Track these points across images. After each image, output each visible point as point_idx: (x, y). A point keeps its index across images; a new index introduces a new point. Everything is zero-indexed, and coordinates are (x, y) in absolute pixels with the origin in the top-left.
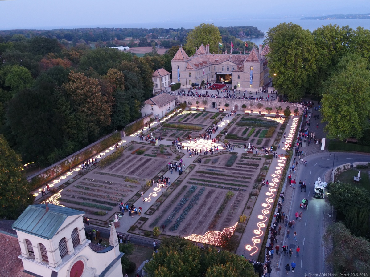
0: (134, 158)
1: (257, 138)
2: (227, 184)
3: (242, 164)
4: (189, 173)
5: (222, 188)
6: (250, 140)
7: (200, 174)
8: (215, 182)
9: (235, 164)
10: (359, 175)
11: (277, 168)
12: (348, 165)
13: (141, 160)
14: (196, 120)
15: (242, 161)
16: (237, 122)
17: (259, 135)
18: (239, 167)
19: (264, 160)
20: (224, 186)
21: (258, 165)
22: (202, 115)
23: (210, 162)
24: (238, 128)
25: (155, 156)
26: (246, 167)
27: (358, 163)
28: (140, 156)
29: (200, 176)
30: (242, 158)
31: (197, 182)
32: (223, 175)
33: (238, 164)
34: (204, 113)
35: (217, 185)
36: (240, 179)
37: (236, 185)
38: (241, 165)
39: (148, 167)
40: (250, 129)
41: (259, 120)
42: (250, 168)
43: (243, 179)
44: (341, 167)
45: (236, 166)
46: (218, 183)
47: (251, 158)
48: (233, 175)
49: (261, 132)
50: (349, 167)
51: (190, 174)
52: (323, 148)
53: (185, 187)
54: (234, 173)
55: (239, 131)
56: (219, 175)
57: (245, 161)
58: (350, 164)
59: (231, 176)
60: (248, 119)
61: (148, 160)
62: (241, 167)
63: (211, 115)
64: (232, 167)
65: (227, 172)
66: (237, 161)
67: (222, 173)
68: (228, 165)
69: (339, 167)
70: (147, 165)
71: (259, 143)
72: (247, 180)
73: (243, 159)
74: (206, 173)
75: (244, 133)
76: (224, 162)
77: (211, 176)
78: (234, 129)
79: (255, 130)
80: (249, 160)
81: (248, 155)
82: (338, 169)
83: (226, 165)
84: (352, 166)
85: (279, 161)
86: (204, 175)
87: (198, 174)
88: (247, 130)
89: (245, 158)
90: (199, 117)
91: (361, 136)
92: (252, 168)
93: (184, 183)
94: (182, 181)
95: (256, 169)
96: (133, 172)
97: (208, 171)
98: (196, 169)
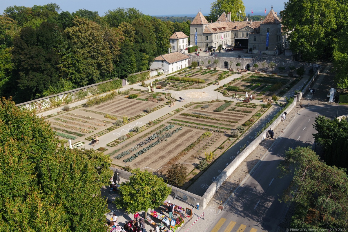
3: (233, 110)
5: (201, 128)
6: (251, 92)
7: (184, 116)
8: (196, 123)
13: (131, 102)
14: (203, 76)
15: (235, 108)
16: (244, 78)
17: (263, 89)
18: (228, 113)
19: (259, 108)
20: (204, 127)
21: (250, 112)
22: (212, 73)
23: (201, 108)
24: (244, 83)
25: (146, 100)
26: (236, 113)
28: (132, 100)
29: (183, 118)
30: (236, 106)
31: (178, 122)
32: (207, 118)
33: (229, 110)
34: (214, 71)
35: (198, 126)
36: (225, 123)
37: (218, 128)
39: (134, 108)
41: (269, 78)
42: (241, 114)
45: (227, 112)
46: (199, 124)
47: (246, 107)
48: (219, 119)
49: (266, 87)
51: (173, 116)
53: (162, 126)
54: (221, 117)
56: (204, 118)
57: (239, 108)
59: (217, 120)
60: (257, 77)
61: (138, 103)
62: (232, 113)
63: (220, 73)
64: (221, 113)
65: (213, 116)
66: (229, 108)
67: (207, 116)
68: (218, 110)
70: (135, 106)
72: (232, 124)
74: (191, 116)
75: (248, 87)
76: (215, 108)
77: (195, 118)
78: (238, 84)
79: (261, 85)
80: (242, 108)
81: (244, 103)
83: (214, 111)
86: (187, 117)
87: (182, 116)
88: (252, 85)
89: (239, 106)
90: (208, 74)
92: (243, 115)
93: (163, 123)
94: (162, 121)
95: (247, 115)
96: (117, 111)
97: (194, 114)
98: (182, 112)
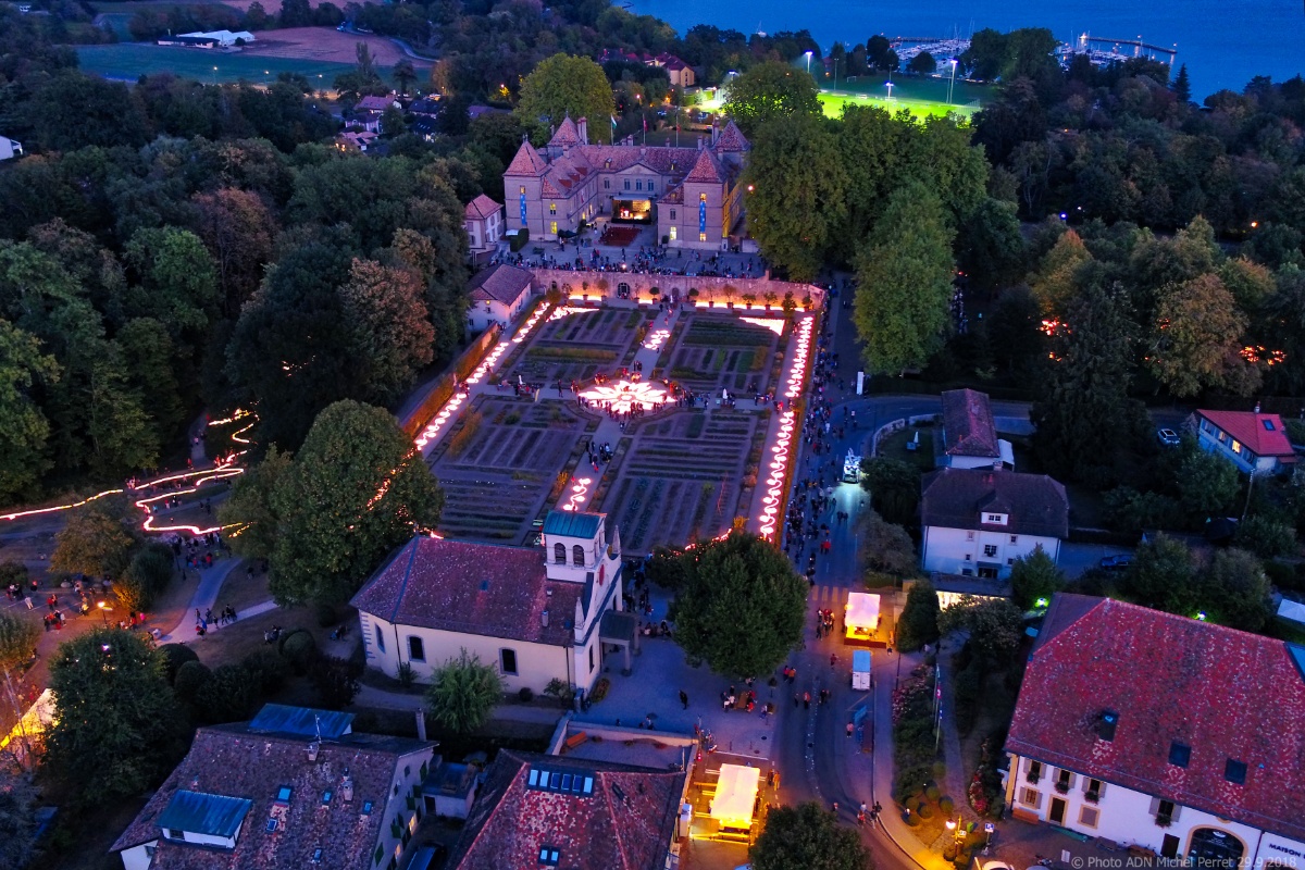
0: (504, 434)
1: (734, 373)
2: (699, 470)
3: (716, 431)
4: (624, 455)
5: (692, 477)
6: (721, 378)
7: (645, 456)
8: (677, 469)
9: (704, 433)
10: (916, 440)
11: (780, 435)
12: (900, 423)
13: (519, 435)
14: (593, 332)
15: (716, 425)
16: (684, 334)
17: (737, 365)
18: (712, 437)
19: (754, 419)
20: (695, 474)
21: (745, 432)
22: (603, 317)
23: (657, 431)
24: (692, 349)
25: (546, 426)
26: (725, 437)
27: (917, 417)
28: (515, 428)
29: (648, 459)
30: (713, 418)
31: (646, 471)
32: (687, 455)
33: (708, 431)
34: (606, 312)
35: (683, 473)
36: (719, 460)
37: (714, 471)
38: (714, 434)
39: (542, 450)
40: (718, 353)
41: (731, 327)
42: (732, 438)
43: (724, 460)
44: (889, 426)
45: (706, 437)
46: (683, 469)
47: (732, 419)
48: (705, 453)
49: (740, 357)
50: (903, 425)
51: (628, 457)
52: (860, 390)
53: (627, 482)
54: (706, 450)
55: (695, 356)
56: (681, 455)
57: (722, 424)
58: (903, 420)
59: (703, 456)
60: (706, 325)
61: (535, 436)
62: (716, 437)
63: (623, 316)
64: (700, 439)
65: (693, 448)
66: (705, 427)
67: (685, 451)
68: (692, 435)
69: (884, 427)
70: (538, 444)
71: (739, 385)
72: (733, 461)
73: (717, 421)
74: (656, 453)
75: (707, 361)
76: (681, 429)
77: (666, 457)
78: (683, 353)
79: (727, 353)
80: (727, 422)
81: (723, 411)
82: (884, 431)
83: (689, 436)
84: (907, 423)
85: (782, 420)
86: (653, 456)
87: (640, 456)
88: (710, 353)
89: (719, 418)
90: (599, 325)
91: (925, 365)
92: (737, 438)
93: (622, 475)
94: (618, 470)
95: (744, 439)
96: (518, 461)
97: (659, 449)
98: (635, 446)
